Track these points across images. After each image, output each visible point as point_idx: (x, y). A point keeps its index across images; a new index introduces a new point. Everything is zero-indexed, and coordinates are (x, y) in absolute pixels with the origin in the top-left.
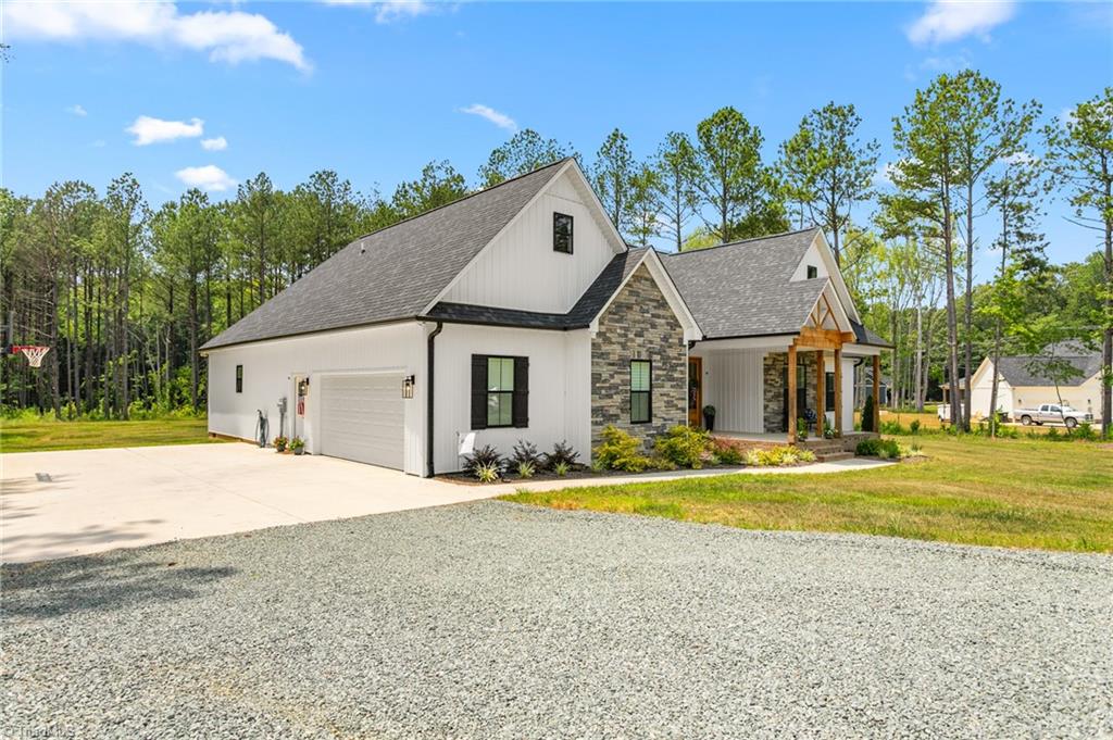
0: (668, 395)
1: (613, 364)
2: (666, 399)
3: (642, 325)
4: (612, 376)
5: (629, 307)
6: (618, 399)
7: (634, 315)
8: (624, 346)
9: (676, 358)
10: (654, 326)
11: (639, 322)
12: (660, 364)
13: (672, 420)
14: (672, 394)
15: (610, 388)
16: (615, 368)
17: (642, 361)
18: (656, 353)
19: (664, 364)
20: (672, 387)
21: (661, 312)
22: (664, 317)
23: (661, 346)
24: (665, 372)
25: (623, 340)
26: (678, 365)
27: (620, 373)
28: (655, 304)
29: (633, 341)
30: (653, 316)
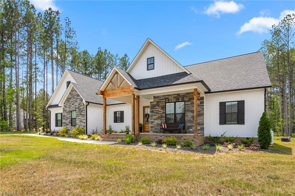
0: (80, 119)
1: (67, 112)
2: (80, 120)
3: (74, 102)
4: (67, 115)
5: (70, 98)
6: (68, 120)
7: (72, 100)
8: (69, 108)
9: (82, 109)
10: (76, 101)
11: (73, 101)
12: (78, 111)
13: (81, 125)
14: (81, 119)
15: (66, 118)
16: (68, 113)
17: (74, 111)
18: (77, 108)
19: (79, 111)
20: (82, 116)
21: (78, 98)
22: (79, 99)
23: (78, 106)
24: (79, 113)
25: (69, 107)
26: (83, 111)
27: (69, 114)
28: (77, 96)
29: (72, 106)
30: (76, 99)
